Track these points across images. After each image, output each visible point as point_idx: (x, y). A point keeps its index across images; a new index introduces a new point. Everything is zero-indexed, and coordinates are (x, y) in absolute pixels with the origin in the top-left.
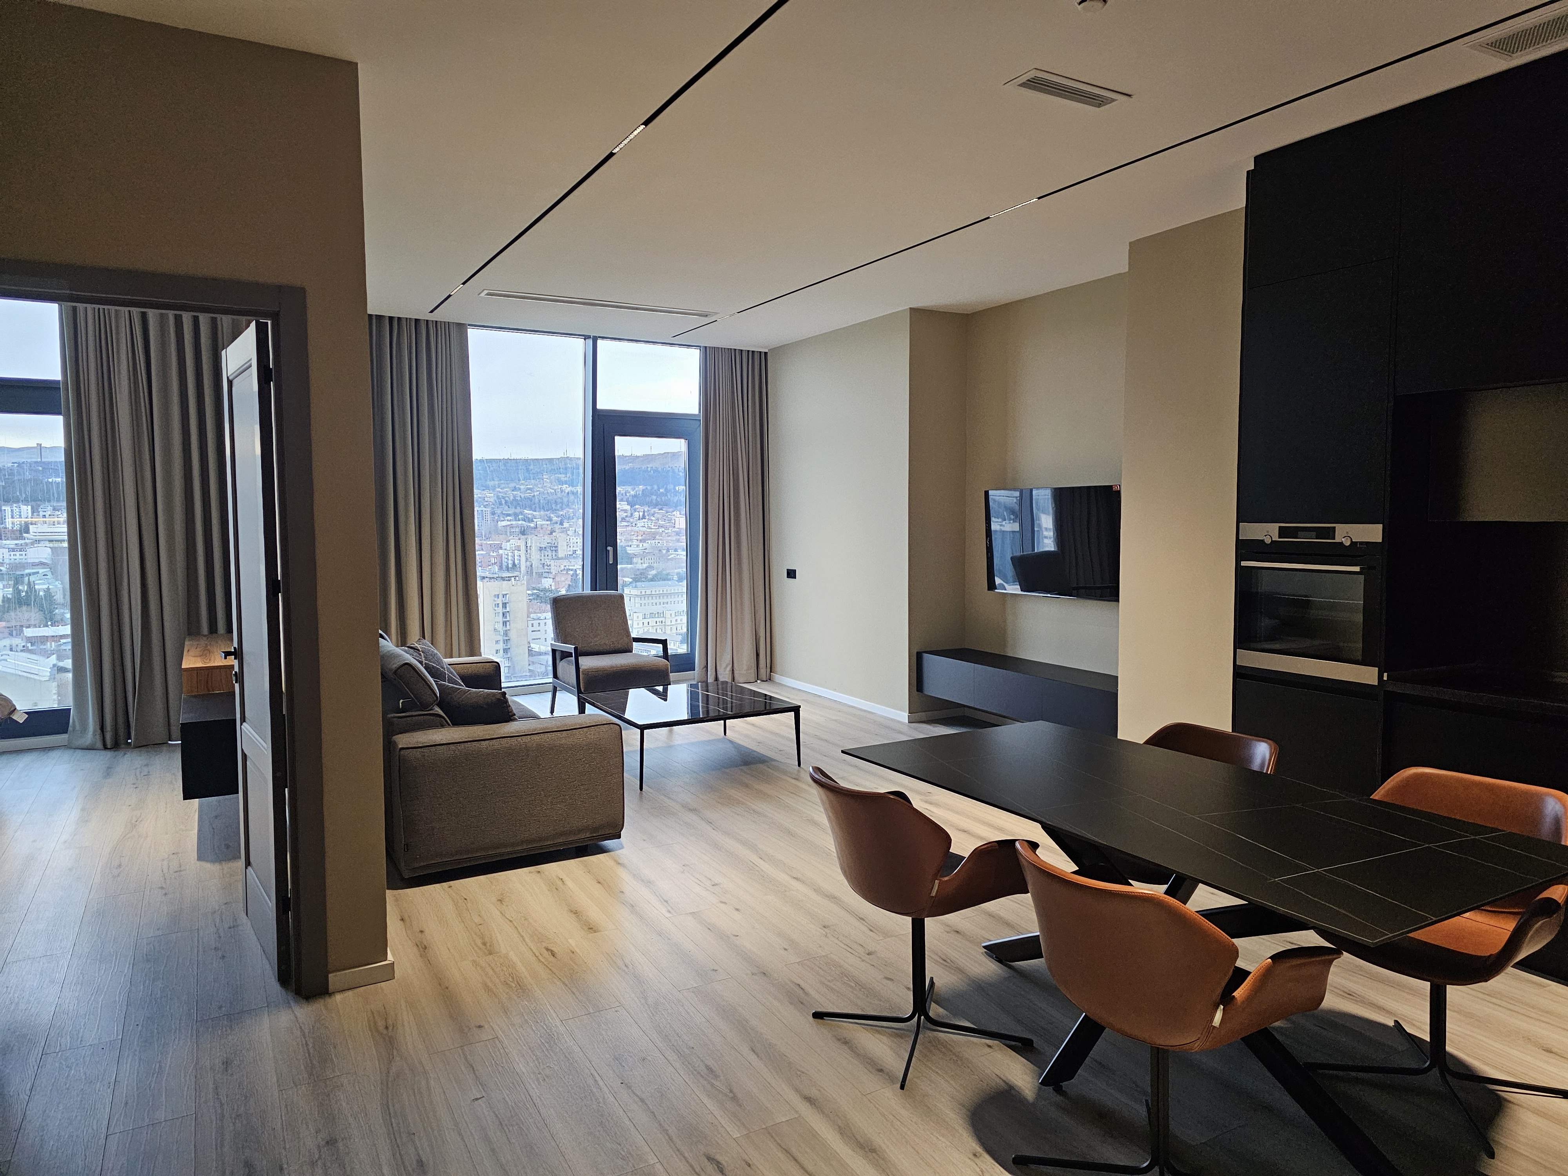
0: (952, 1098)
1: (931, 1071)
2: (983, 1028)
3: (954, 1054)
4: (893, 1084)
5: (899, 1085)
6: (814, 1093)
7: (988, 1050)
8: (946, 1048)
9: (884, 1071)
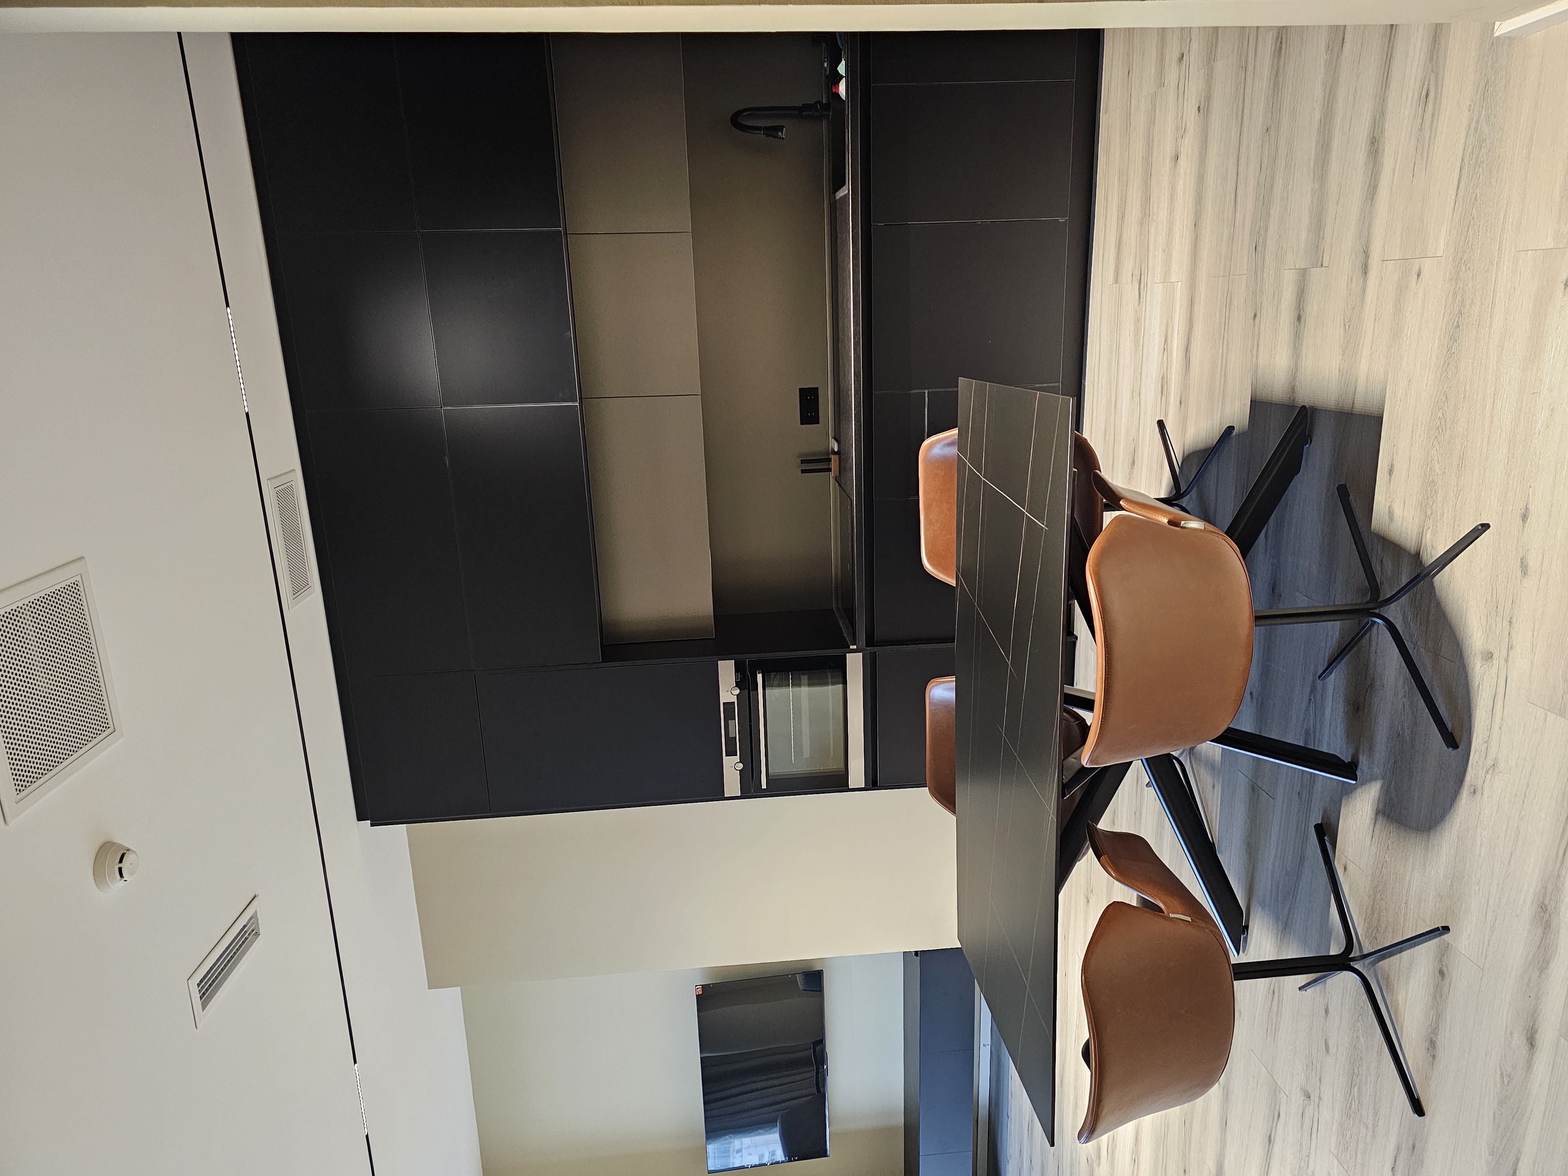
0: (1425, 865)
1: (1408, 912)
2: (1329, 888)
3: (1374, 900)
4: (1448, 944)
5: (1445, 937)
6: (1519, 1040)
7: (1350, 867)
8: (1373, 913)
9: (1440, 968)
